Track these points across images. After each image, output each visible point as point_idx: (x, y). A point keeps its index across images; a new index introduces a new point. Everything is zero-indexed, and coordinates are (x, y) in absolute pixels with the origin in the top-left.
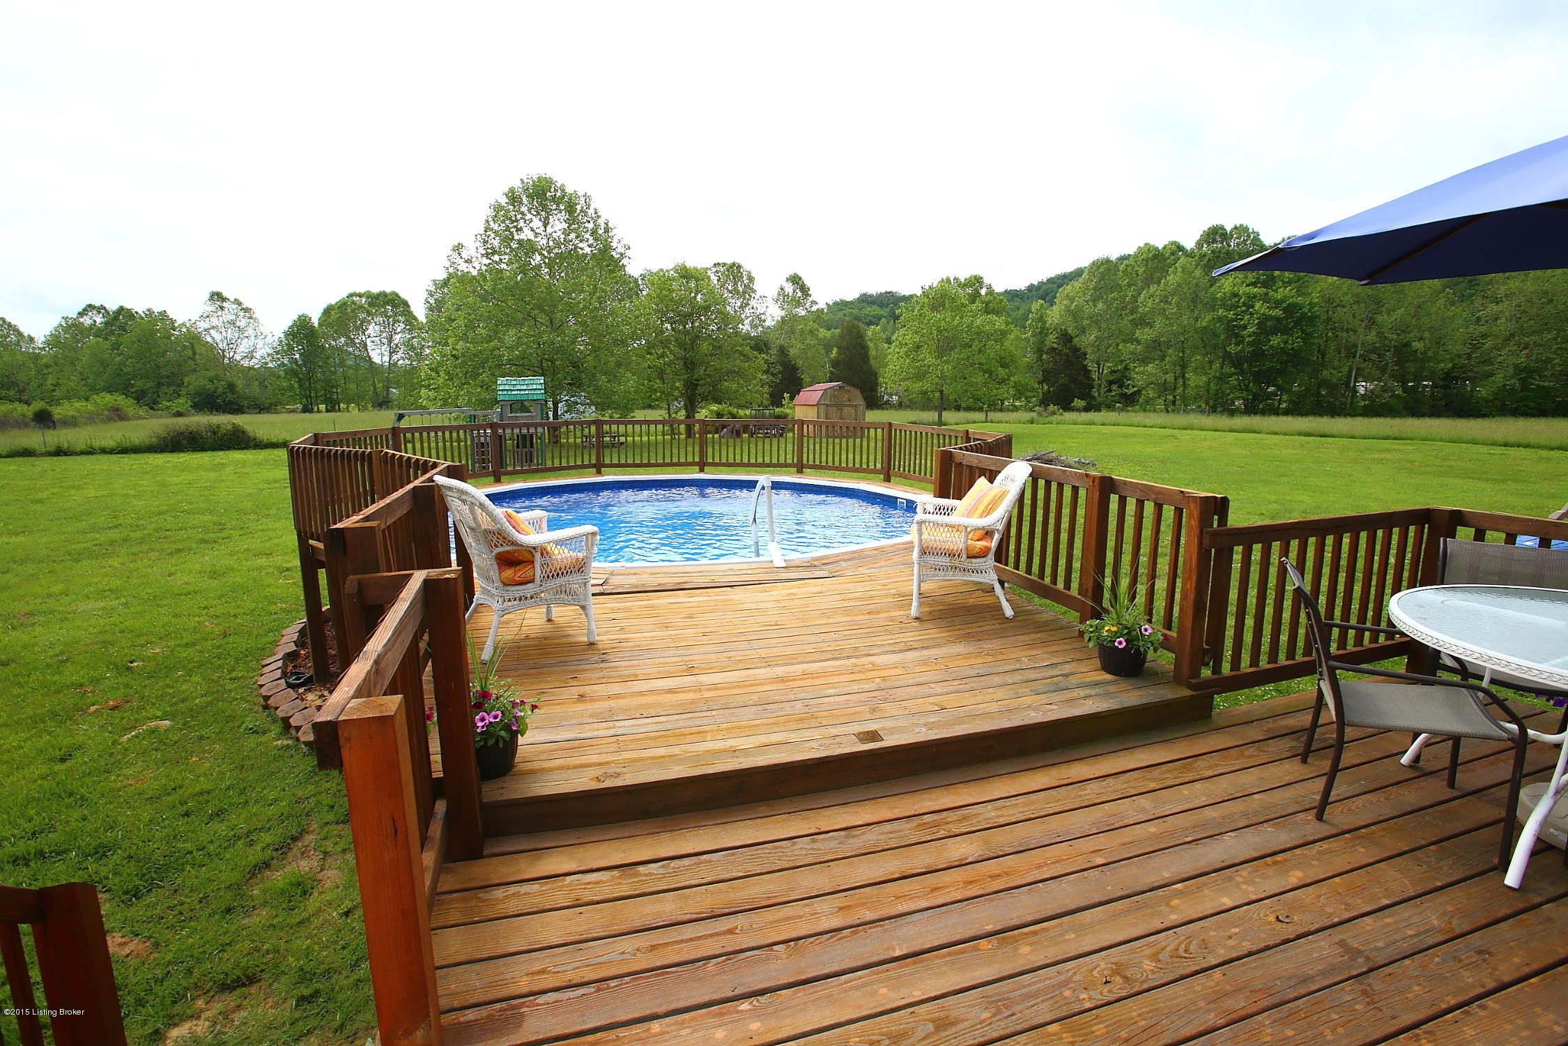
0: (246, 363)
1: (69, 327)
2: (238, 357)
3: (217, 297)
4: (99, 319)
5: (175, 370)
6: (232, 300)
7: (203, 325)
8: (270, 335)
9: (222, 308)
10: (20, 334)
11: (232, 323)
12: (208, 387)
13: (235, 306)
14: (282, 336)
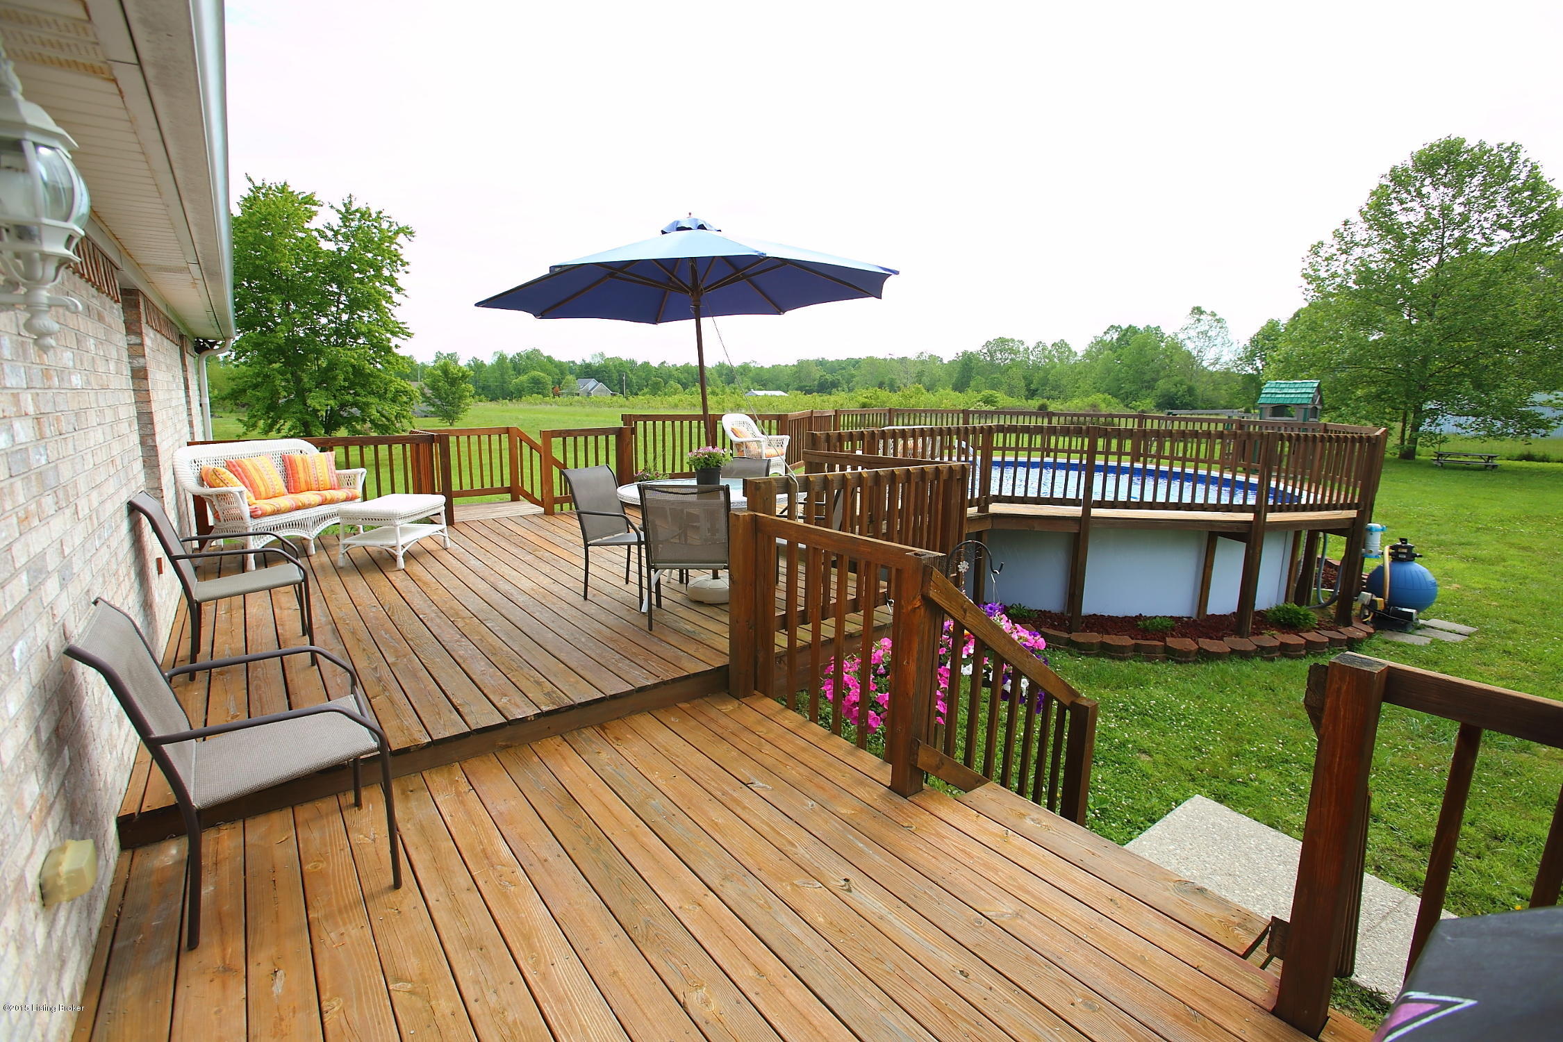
0: (1210, 368)
1: (1098, 343)
2: (1205, 364)
3: (1198, 311)
4: (1115, 336)
5: (1154, 375)
6: (1208, 312)
7: (1181, 336)
8: (1236, 343)
9: (1199, 320)
10: (1070, 350)
11: (1205, 333)
12: (1173, 390)
13: (1210, 318)
14: (1248, 343)
